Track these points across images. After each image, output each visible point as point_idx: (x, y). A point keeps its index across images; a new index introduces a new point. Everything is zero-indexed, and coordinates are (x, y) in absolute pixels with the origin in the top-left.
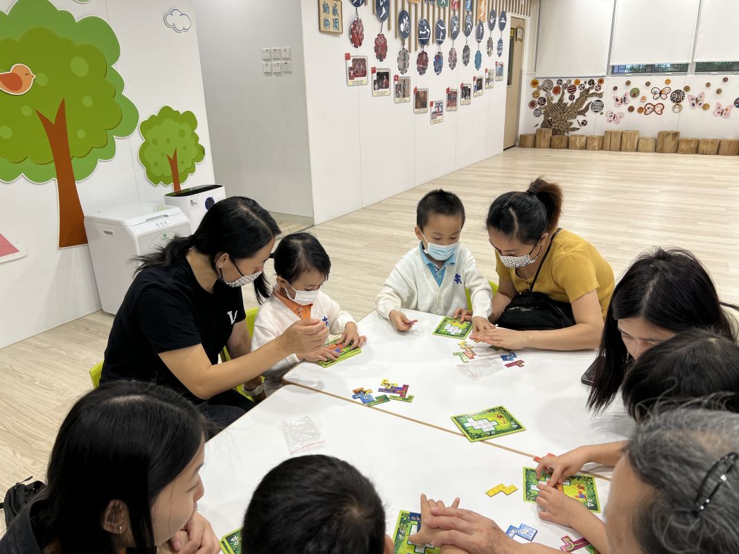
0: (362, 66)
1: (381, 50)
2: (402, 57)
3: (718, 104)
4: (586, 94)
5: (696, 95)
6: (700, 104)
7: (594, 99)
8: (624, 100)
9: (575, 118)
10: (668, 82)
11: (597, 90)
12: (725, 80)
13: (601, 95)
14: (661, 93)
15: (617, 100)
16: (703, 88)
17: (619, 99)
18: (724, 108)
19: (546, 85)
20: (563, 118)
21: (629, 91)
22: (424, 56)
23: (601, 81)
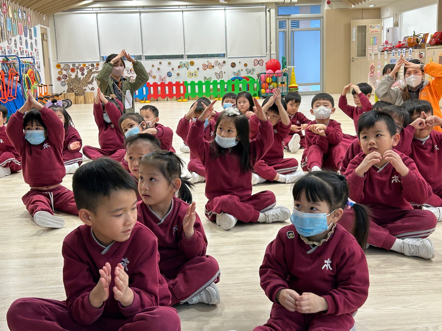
4: (90, 72)
9: (87, 86)
11: (96, 70)
12: (160, 63)
14: (131, 71)
16: (151, 68)
18: (162, 78)
19: (66, 67)
20: (80, 86)
23: (98, 65)
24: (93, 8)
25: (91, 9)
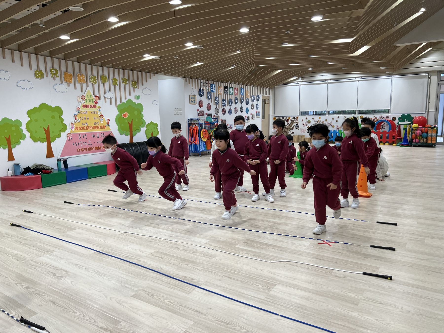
0: (202, 113)
1: (209, 108)
2: (216, 110)
3: (337, 125)
4: (293, 122)
5: (329, 123)
6: (331, 125)
7: (295, 124)
8: (306, 124)
9: (289, 131)
10: (320, 118)
11: (296, 121)
12: (338, 117)
13: (298, 123)
14: (318, 122)
15: (303, 124)
16: (332, 120)
17: (304, 124)
18: (339, 127)
20: (285, 131)
21: (307, 121)
22: (224, 109)
23: (297, 118)
24: (298, 82)
25: (297, 83)
